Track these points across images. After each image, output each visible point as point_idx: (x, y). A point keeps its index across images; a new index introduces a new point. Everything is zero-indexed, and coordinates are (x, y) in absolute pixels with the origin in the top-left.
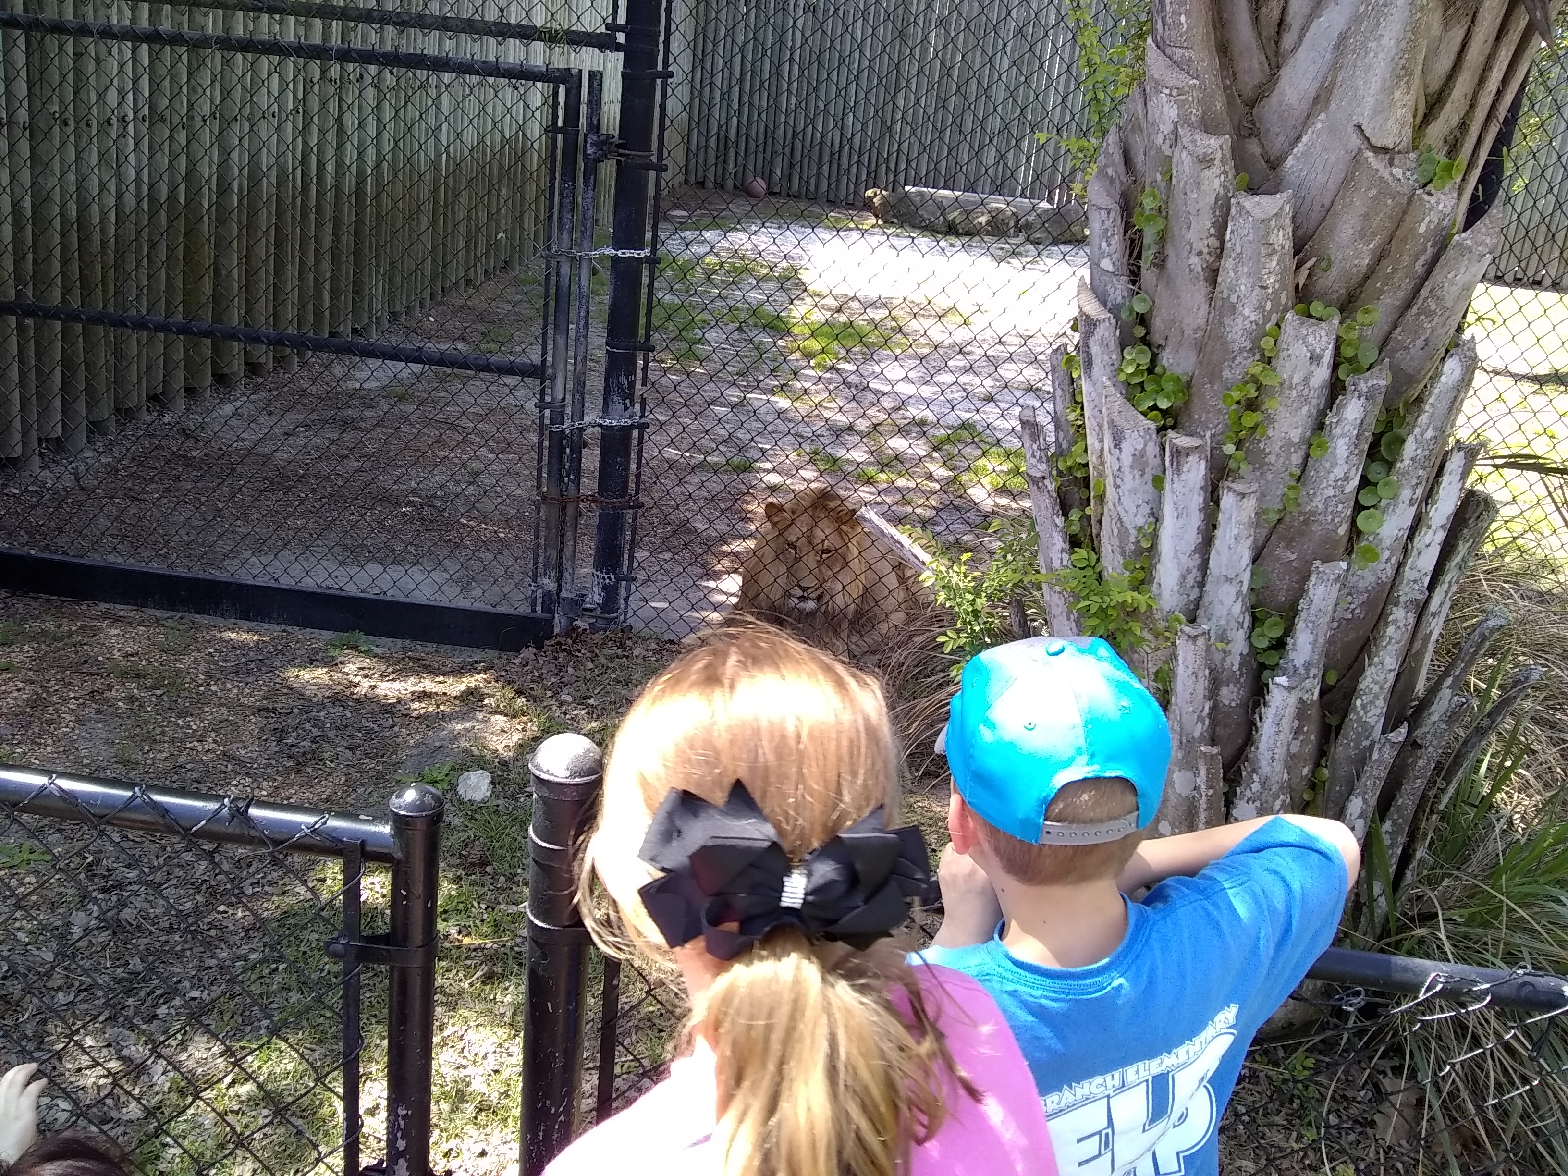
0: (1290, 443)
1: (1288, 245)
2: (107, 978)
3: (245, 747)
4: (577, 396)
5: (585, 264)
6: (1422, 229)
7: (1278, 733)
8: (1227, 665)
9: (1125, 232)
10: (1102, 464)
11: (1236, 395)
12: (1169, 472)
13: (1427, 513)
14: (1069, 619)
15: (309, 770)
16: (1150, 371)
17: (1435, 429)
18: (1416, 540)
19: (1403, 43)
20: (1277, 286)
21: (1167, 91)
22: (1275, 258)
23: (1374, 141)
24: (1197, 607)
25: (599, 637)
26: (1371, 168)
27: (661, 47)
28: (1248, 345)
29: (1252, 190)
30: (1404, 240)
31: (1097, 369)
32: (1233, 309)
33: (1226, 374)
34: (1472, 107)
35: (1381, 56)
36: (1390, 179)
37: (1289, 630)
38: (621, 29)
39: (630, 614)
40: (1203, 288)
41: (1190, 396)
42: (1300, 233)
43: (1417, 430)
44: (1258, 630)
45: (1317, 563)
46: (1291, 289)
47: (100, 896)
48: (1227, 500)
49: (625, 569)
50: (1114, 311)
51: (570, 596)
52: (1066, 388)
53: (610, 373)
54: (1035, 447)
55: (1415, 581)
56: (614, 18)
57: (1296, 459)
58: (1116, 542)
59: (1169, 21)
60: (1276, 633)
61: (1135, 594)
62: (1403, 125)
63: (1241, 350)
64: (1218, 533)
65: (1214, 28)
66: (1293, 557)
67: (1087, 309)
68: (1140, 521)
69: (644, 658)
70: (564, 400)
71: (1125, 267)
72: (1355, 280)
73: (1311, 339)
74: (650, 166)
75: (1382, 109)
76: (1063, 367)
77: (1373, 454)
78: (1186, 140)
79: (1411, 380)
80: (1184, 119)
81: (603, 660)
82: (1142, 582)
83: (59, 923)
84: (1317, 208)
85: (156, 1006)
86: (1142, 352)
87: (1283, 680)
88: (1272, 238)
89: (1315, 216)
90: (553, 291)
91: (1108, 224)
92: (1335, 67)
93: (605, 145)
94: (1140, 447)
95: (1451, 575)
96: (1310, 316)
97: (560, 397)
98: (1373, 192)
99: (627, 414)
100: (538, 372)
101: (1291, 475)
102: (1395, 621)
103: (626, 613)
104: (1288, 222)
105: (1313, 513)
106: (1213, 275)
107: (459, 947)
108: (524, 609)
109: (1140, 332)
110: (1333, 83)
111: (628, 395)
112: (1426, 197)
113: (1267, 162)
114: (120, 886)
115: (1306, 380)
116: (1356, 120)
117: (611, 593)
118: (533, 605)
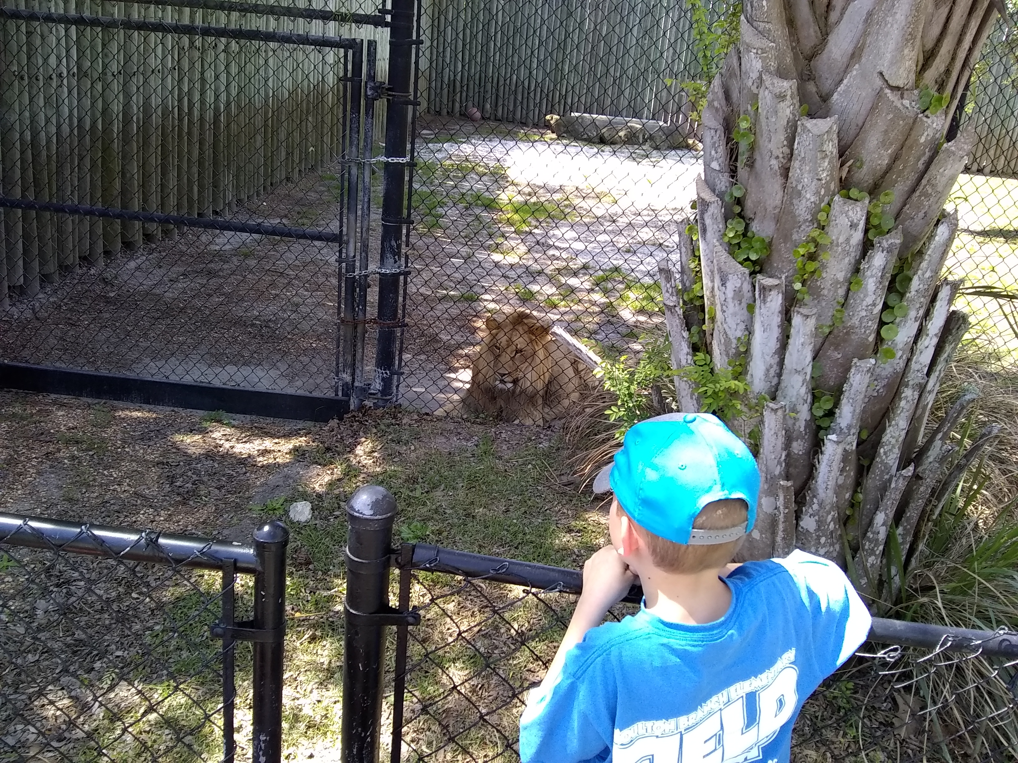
0: (837, 282)
1: (835, 151)
2: (60, 644)
3: (149, 488)
4: (363, 254)
5: (367, 168)
6: (922, 140)
7: (830, 472)
8: (796, 427)
9: (727, 144)
10: (713, 296)
11: (802, 251)
12: (758, 302)
13: (926, 326)
14: (692, 398)
15: (191, 503)
16: (744, 235)
17: (932, 271)
18: (919, 344)
19: (910, 18)
20: (828, 178)
21: (755, 51)
22: (827, 161)
23: (891, 82)
24: (777, 390)
25: (380, 411)
26: (889, 100)
27: (415, 24)
28: (809, 217)
29: (811, 116)
30: (911, 148)
31: (709, 234)
32: (799, 194)
33: (795, 237)
34: (953, 59)
35: (895, 26)
36: (901, 108)
37: (837, 404)
38: (388, 12)
39: (400, 396)
40: (780, 180)
41: (771, 251)
42: (843, 143)
43: (920, 272)
44: (816, 404)
45: (855, 360)
46: (837, 180)
47: (55, 589)
48: (797, 320)
49: (396, 367)
50: (721, 196)
51: (360, 385)
52: (688, 246)
53: (385, 239)
54: (668, 285)
55: (918, 371)
56: (384, 5)
57: (841, 292)
58: (723, 348)
59: (755, 4)
60: (829, 406)
61: (736, 382)
62: (909, 72)
63: (805, 221)
64: (791, 341)
65: (785, 9)
66: (839, 356)
67: (703, 195)
68: (739, 334)
69: (410, 425)
70: (354, 256)
71: (727, 167)
72: (879, 174)
73: (850, 213)
74: (408, 103)
75: (895, 62)
76: (687, 233)
77: (891, 288)
78: (768, 83)
79: (915, 239)
80: (766, 69)
81: (383, 427)
82: (740, 374)
83: (28, 608)
84: (853, 127)
85: (94, 662)
86: (739, 223)
87: (833, 437)
88: (825, 148)
89: (852, 132)
90: (346, 184)
91: (716, 138)
92: (865, 34)
93: (379, 89)
94: (738, 285)
95: (940, 366)
96: (850, 198)
97: (352, 254)
98: (891, 116)
99: (396, 265)
100: (337, 238)
101: (838, 302)
102: (906, 397)
103: (397, 395)
104: (835, 136)
105: (853, 327)
106: (786, 172)
107: (293, 619)
108: (331, 394)
109: (737, 209)
110: (864, 44)
111: (397, 253)
112: (925, 119)
113: (820, 97)
114: (68, 582)
115: (848, 240)
116: (879, 68)
117: (387, 383)
118: (336, 391)
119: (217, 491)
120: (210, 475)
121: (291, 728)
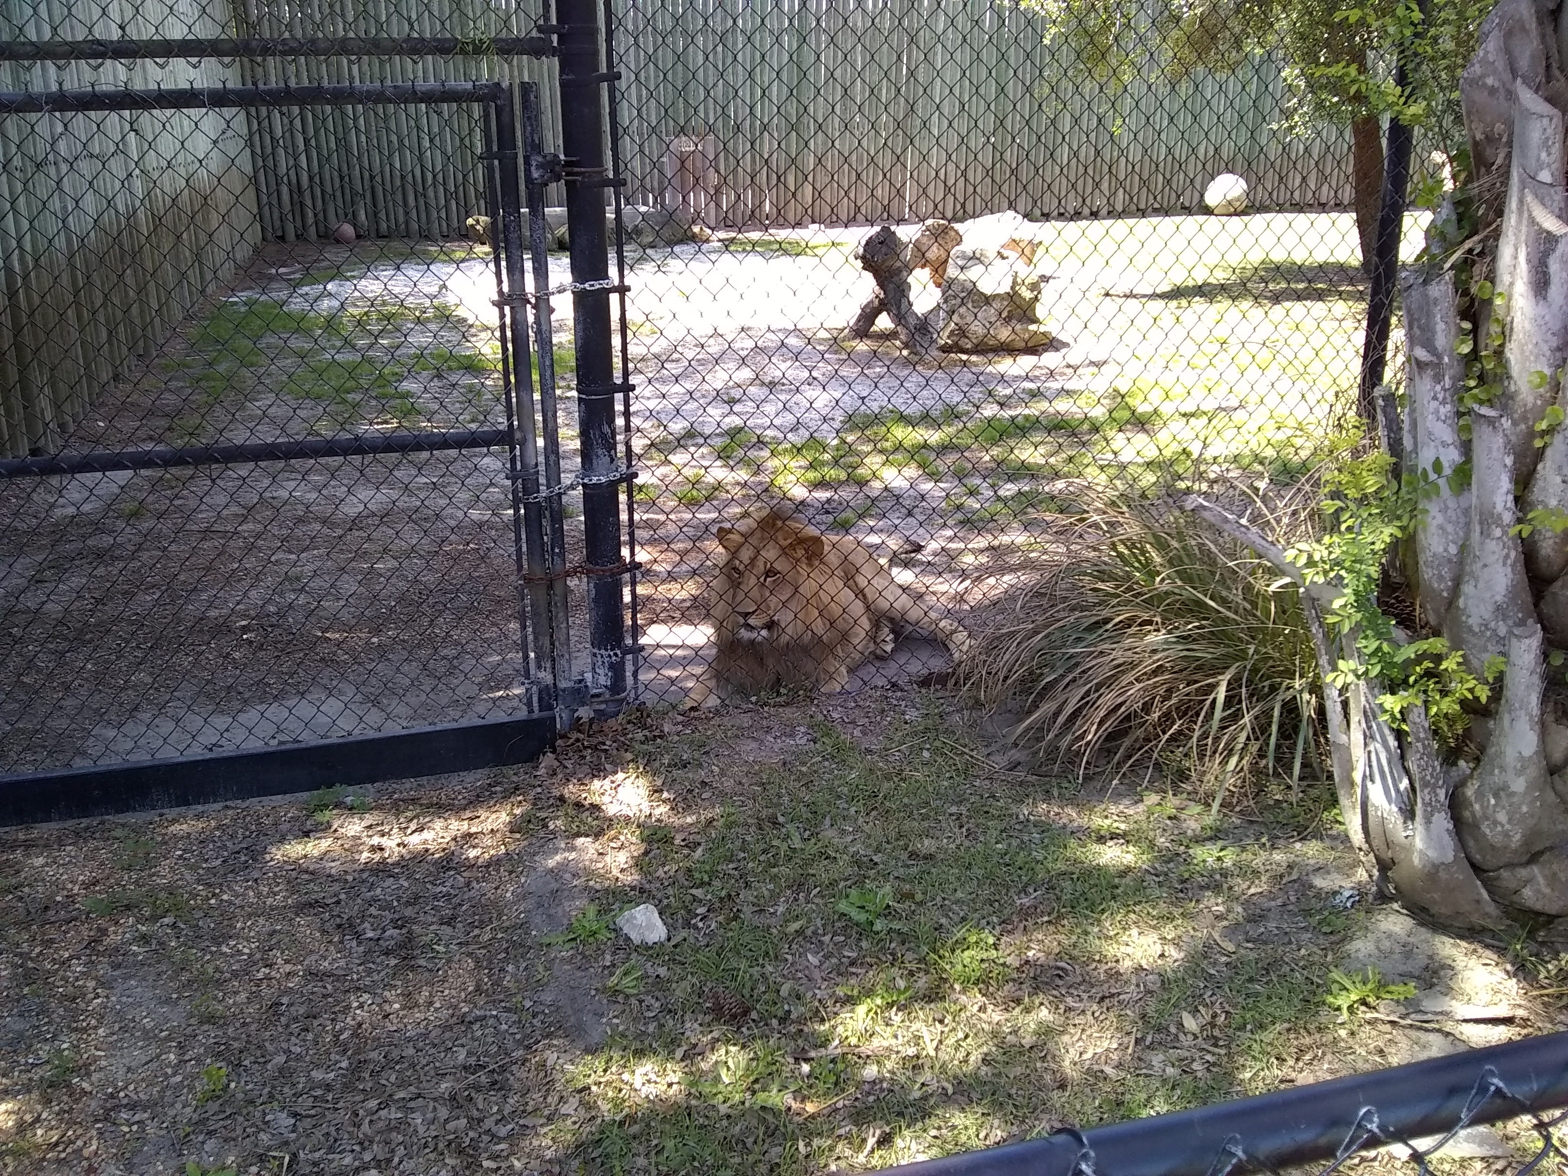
3: (324, 958)
4: (551, 461)
5: (543, 306)
15: (422, 962)
39: (641, 688)
49: (629, 639)
51: (570, 684)
53: (586, 425)
56: (547, 18)
69: (679, 734)
70: (537, 465)
74: (608, 183)
93: (552, 168)
97: (531, 462)
99: (613, 467)
100: (506, 438)
103: (636, 689)
108: (522, 714)
111: (612, 445)
117: (617, 670)
118: (529, 704)
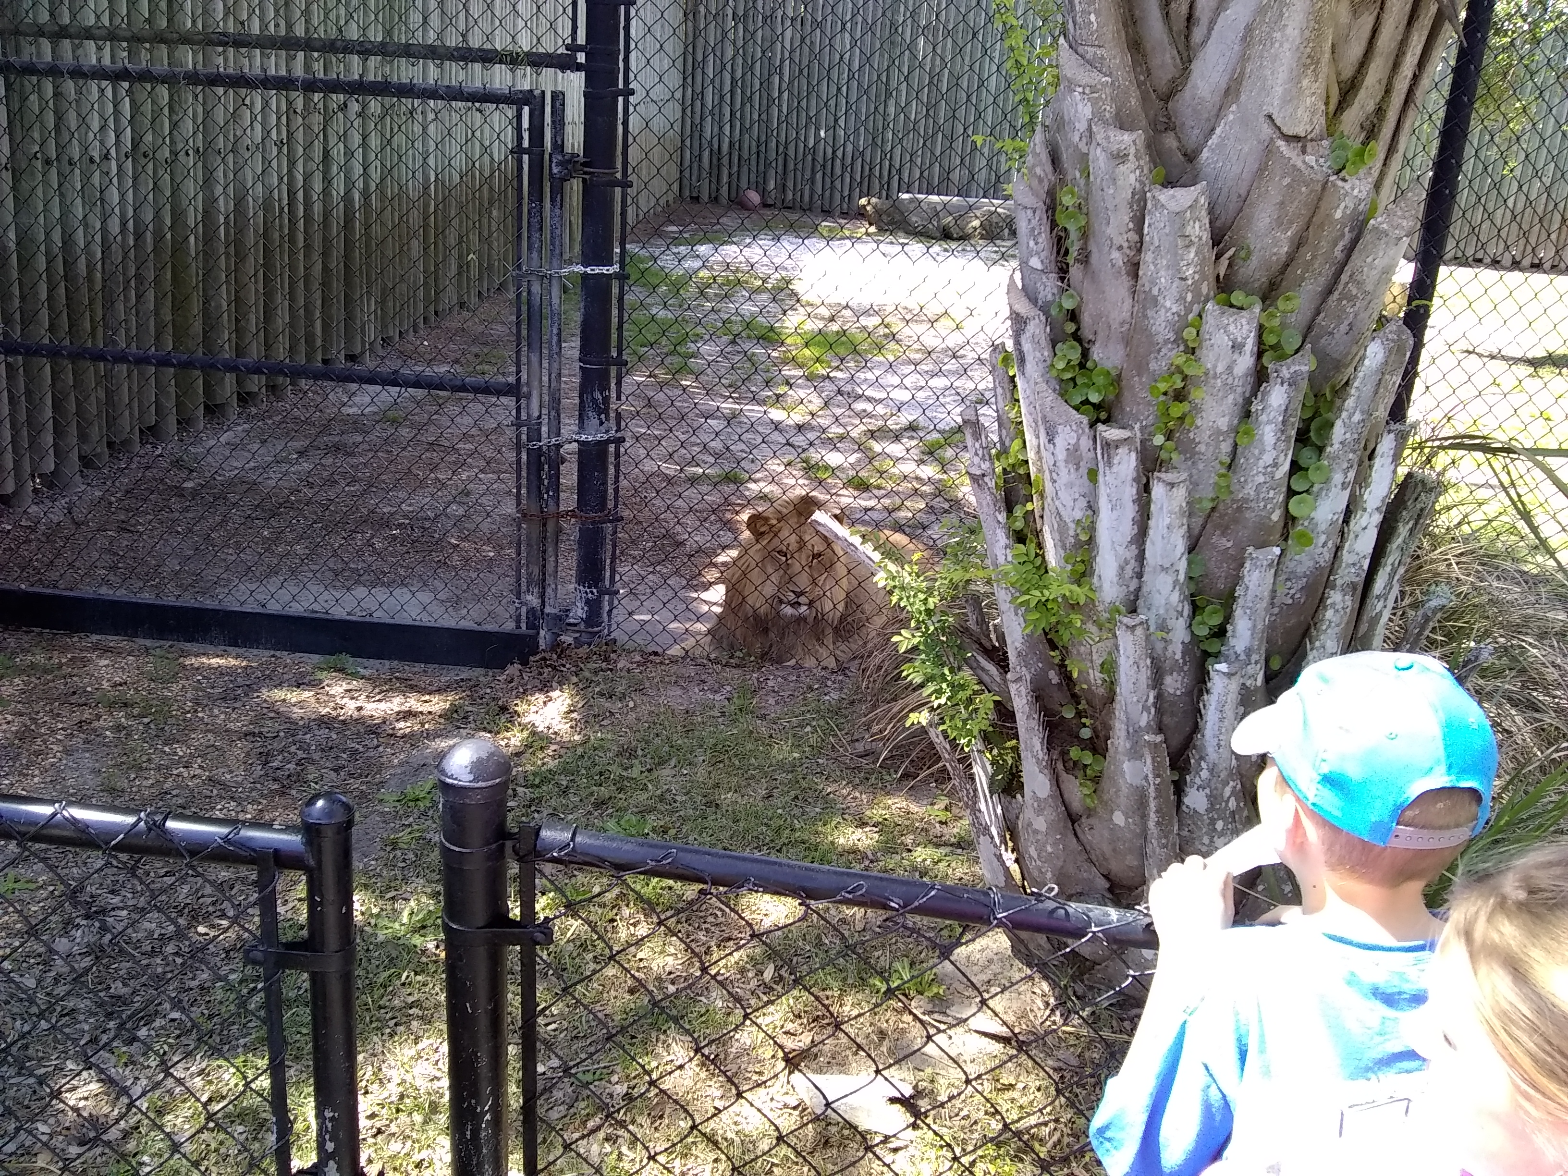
0: (1218, 432)
1: (1206, 236)
2: (88, 1003)
3: (231, 772)
4: (553, 413)
5: (555, 282)
6: (1338, 214)
7: (1221, 720)
8: (1169, 654)
9: (1052, 230)
10: (1040, 459)
11: (1163, 386)
12: (1101, 465)
13: (1361, 496)
14: (1017, 614)
15: (294, 792)
16: (1082, 366)
17: (1362, 412)
18: (1352, 524)
19: (1307, 33)
20: (1197, 277)
21: (1080, 90)
22: (1193, 250)
23: (1285, 130)
24: (1137, 598)
25: (584, 651)
26: (1283, 156)
27: (621, 65)
28: (1172, 336)
29: (1169, 183)
30: (1321, 226)
31: (1030, 366)
32: (1155, 301)
33: (1153, 366)
34: (1388, 91)
35: (1286, 46)
36: (1303, 167)
37: (1228, 618)
38: (581, 49)
39: (614, 626)
40: (1125, 282)
41: (1120, 389)
42: (1218, 224)
43: (1344, 414)
44: (1198, 618)
45: (1250, 549)
46: (1212, 279)
47: (84, 922)
48: (1158, 490)
49: (607, 583)
50: (1045, 309)
51: (553, 611)
52: (1006, 386)
53: (585, 389)
54: (977, 445)
55: (1354, 564)
56: (574, 39)
57: (1226, 447)
58: (1057, 537)
59: (1079, 20)
60: (1216, 620)
61: (1075, 587)
62: (1313, 113)
63: (1167, 341)
64: (1152, 523)
65: (1125, 25)
66: (1229, 544)
67: (1018, 308)
68: (1078, 514)
69: (629, 671)
70: (539, 417)
71: (1053, 265)
72: (1276, 268)
73: (1232, 328)
74: (615, 183)
75: (1291, 98)
76: (1000, 365)
77: (1302, 438)
78: (1099, 137)
79: (1338, 365)
80: (1098, 116)
81: (587, 674)
82: (1083, 574)
83: (42, 950)
84: (1234, 198)
85: (137, 1028)
86: (1072, 347)
87: (1222, 667)
88: (1188, 230)
89: (1232, 207)
90: (524, 308)
91: (1034, 222)
92: (1244, 58)
93: (570, 163)
94: (1073, 442)
95: (1392, 557)
96: (1232, 306)
97: (536, 414)
98: (1287, 181)
99: (603, 428)
100: (514, 390)
101: (1221, 463)
102: (1333, 605)
103: (610, 626)
104: (1204, 213)
105: (1246, 500)
106: (1134, 269)
107: (436, 962)
108: (510, 626)
109: (1070, 328)
110: (1242, 74)
111: (603, 410)
112: (1340, 183)
113: (1185, 155)
114: (103, 911)
115: (1230, 369)
116: (1267, 109)
117: (593, 607)
118: (518, 621)
119: (333, 775)
120: (323, 750)
121: (426, 1122)
